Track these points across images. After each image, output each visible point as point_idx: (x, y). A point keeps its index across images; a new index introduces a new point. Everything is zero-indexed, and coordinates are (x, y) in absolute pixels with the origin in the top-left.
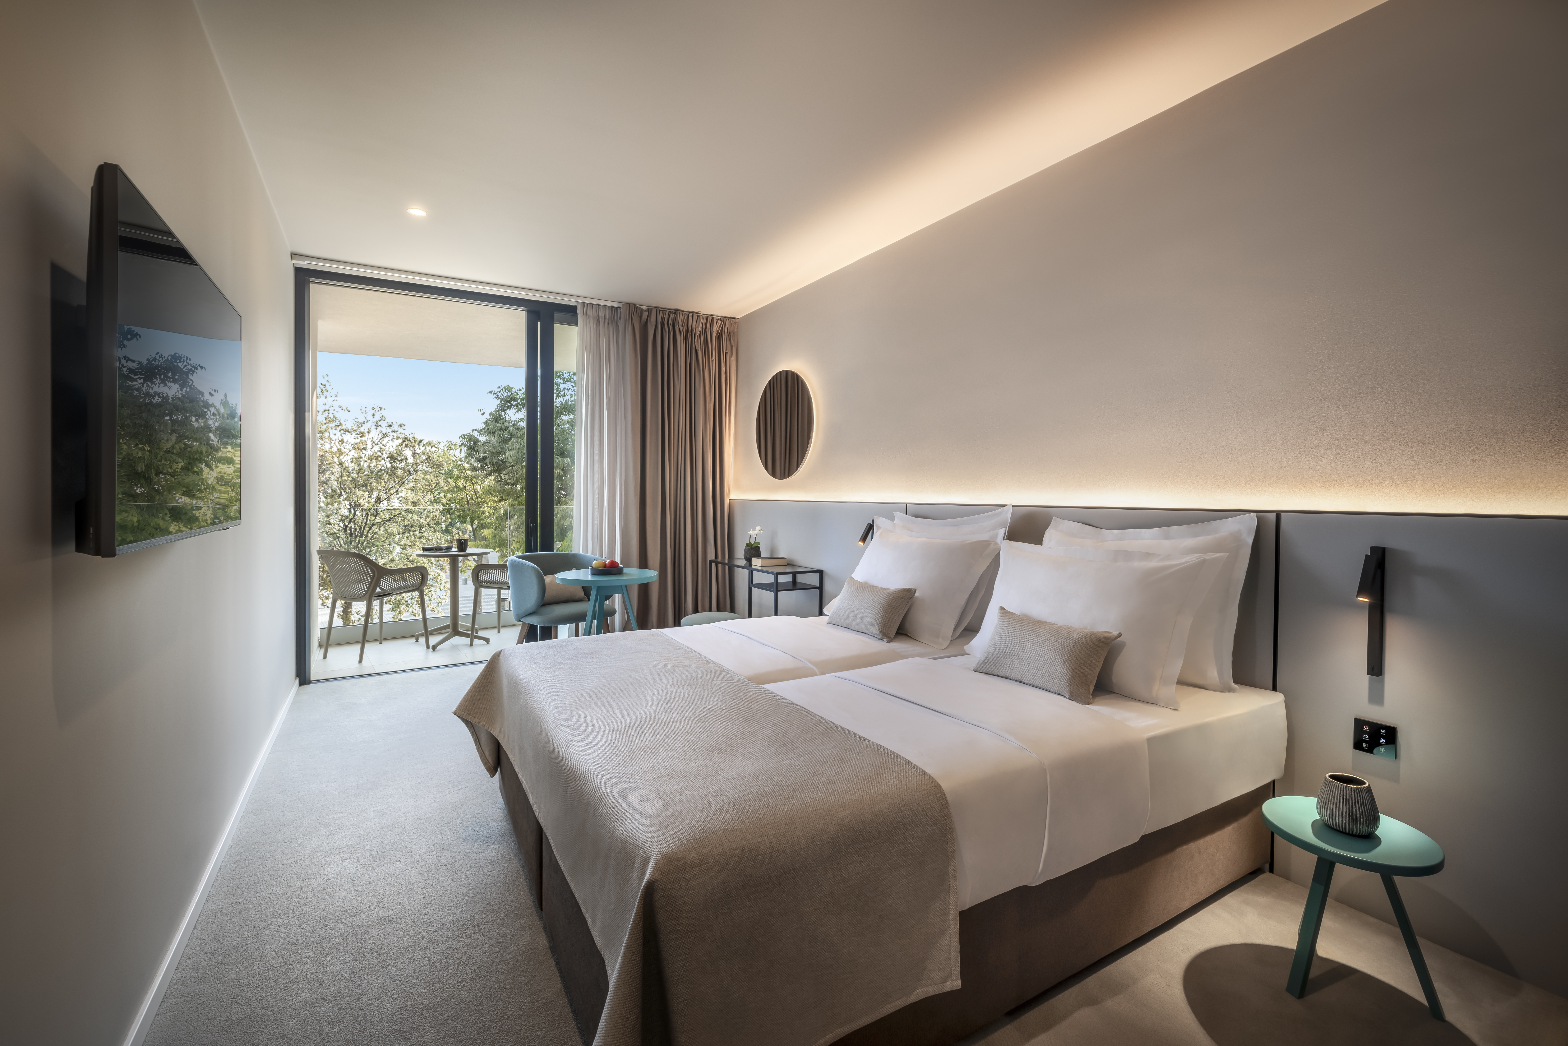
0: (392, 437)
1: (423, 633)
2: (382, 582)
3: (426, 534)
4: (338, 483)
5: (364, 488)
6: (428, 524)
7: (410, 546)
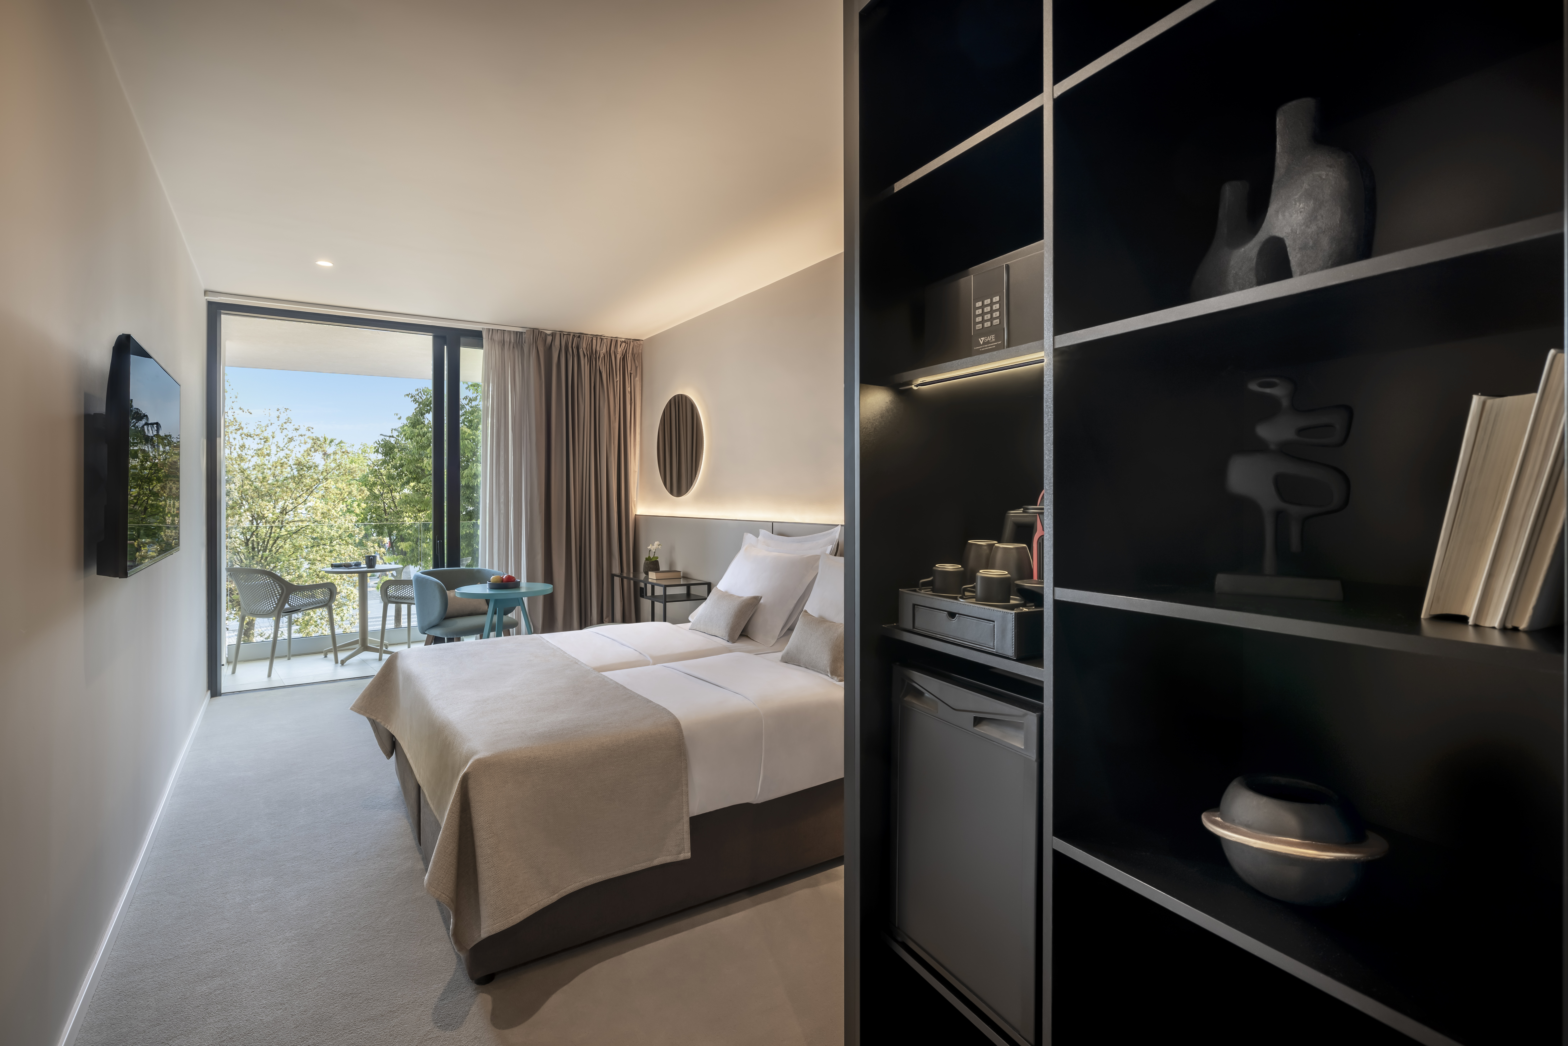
0: (298, 442)
1: (332, 649)
2: (290, 598)
3: (337, 547)
4: (238, 493)
5: (268, 498)
6: (340, 537)
7: (320, 561)
